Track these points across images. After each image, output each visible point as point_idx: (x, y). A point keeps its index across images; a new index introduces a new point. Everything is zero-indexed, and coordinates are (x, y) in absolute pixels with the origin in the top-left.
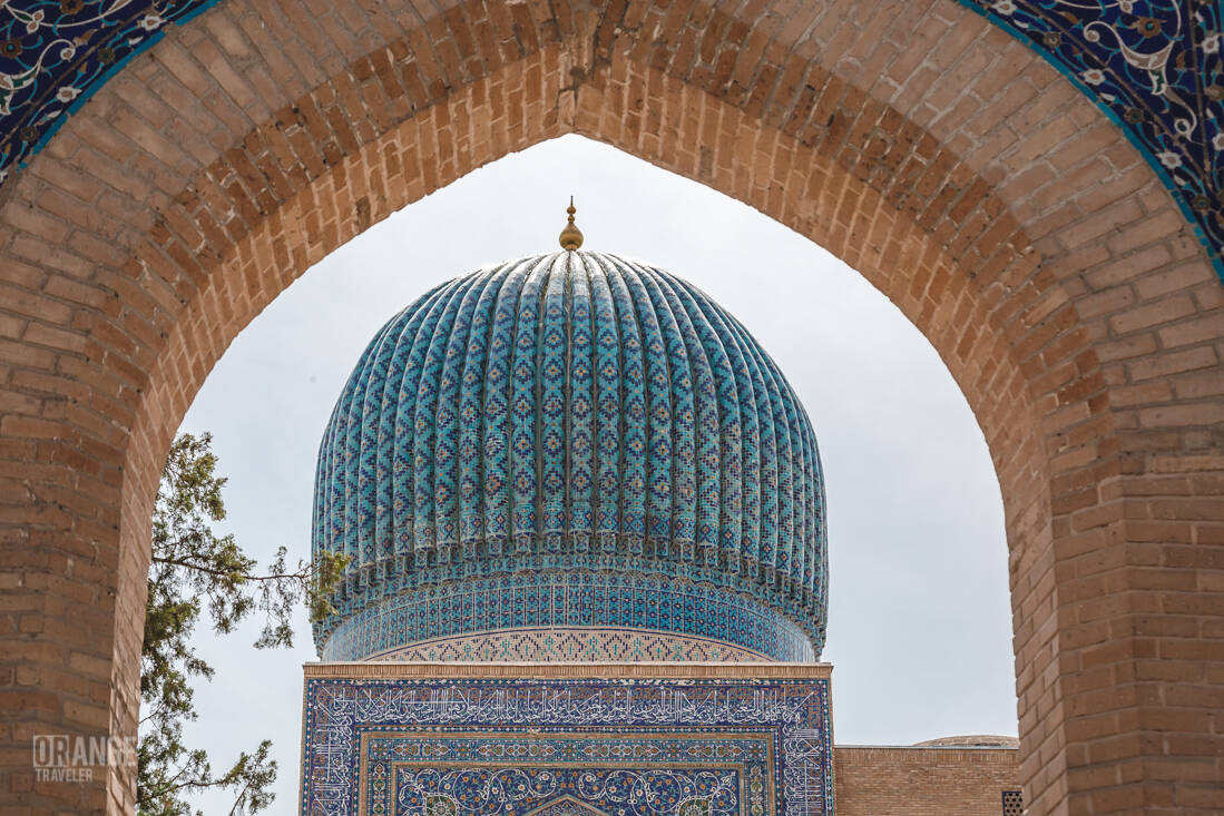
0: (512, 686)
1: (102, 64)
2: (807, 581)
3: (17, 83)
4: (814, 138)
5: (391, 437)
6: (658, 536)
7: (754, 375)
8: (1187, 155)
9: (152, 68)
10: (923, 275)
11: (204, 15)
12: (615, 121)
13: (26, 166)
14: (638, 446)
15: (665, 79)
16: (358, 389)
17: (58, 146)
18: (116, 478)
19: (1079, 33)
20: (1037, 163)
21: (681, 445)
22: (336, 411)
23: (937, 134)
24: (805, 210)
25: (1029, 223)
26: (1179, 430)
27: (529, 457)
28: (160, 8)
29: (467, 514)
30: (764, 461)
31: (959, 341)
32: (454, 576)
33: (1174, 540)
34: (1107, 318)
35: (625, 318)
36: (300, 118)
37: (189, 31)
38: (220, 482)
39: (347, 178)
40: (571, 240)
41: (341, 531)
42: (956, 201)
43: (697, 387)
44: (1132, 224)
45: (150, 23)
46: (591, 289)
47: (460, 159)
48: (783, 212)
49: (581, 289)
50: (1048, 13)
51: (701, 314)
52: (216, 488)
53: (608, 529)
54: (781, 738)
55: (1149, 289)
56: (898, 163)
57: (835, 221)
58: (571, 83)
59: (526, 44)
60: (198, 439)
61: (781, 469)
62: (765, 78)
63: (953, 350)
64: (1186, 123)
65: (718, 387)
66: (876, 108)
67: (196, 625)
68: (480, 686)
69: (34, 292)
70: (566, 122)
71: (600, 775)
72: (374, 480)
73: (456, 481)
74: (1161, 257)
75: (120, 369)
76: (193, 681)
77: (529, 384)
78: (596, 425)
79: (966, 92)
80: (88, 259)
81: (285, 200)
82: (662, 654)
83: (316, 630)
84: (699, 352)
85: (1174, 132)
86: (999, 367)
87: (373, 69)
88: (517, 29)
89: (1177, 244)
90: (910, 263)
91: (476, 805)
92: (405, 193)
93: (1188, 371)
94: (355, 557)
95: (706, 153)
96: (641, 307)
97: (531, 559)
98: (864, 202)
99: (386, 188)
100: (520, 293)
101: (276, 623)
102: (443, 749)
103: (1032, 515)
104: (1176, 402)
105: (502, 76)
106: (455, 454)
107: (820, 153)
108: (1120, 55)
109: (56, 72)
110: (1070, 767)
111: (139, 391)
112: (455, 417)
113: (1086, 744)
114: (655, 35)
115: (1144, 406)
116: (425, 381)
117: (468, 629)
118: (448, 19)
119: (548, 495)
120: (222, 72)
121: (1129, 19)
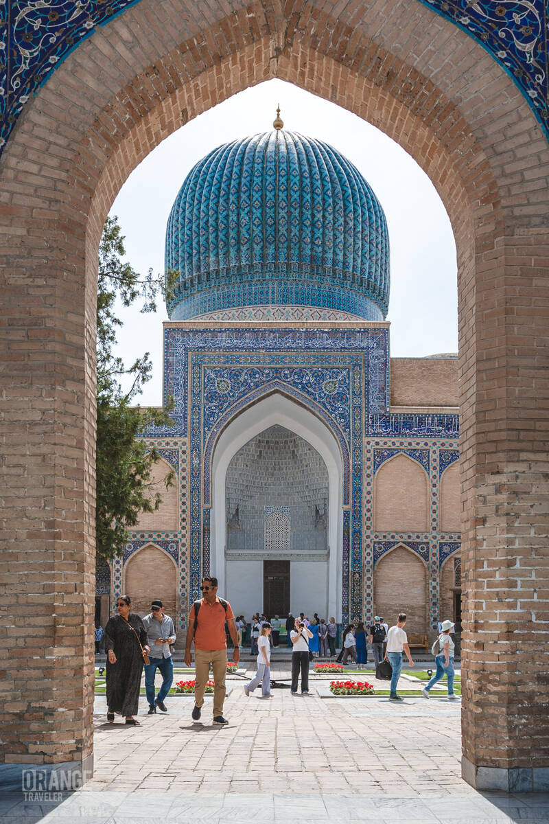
0: (253, 331)
1: (68, 45)
2: (381, 285)
3: (31, 54)
4: (381, 82)
5: (198, 218)
6: (316, 264)
7: (359, 189)
8: (540, 91)
9: (90, 47)
10: (426, 146)
11: (112, 22)
12: (294, 73)
13: (37, 93)
14: (308, 223)
15: (316, 53)
16: (184, 195)
17: (51, 84)
18: (82, 237)
19: (496, 33)
20: (476, 95)
21: (327, 222)
22: (174, 206)
23: (433, 81)
24: (376, 115)
25: (471, 123)
26: (529, 216)
27: (260, 228)
28: (93, 18)
29: (233, 253)
30: (363, 230)
31: (440, 176)
32: (227, 282)
33: (524, 265)
34: (502, 166)
35: (302, 163)
36: (157, 71)
37: (106, 29)
38: (122, 238)
39: (178, 100)
40: (278, 125)
41: (177, 262)
42: (441, 112)
43: (334, 195)
44: (515, 123)
45: (89, 25)
46: (287, 149)
47: (226, 91)
48: (367, 117)
49: (283, 148)
50: (484, 24)
51: (336, 161)
52: (121, 241)
53: (294, 261)
54: (368, 354)
55: (520, 153)
56: (416, 94)
57: (389, 121)
58: (275, 55)
59: (255, 36)
60: (112, 219)
61: (371, 233)
62: (360, 53)
63: (438, 180)
64: (540, 77)
65: (343, 195)
66: (408, 68)
67: (115, 303)
68: (239, 332)
69: (43, 153)
70: (273, 73)
71: (291, 370)
72: (192, 238)
73: (228, 239)
74: (526, 138)
75: (82, 187)
76: (115, 327)
77: (260, 193)
78: (289, 213)
79: (446, 61)
80: (66, 137)
81: (151, 110)
82: (318, 318)
83: (167, 307)
84: (335, 179)
85: (535, 81)
86: (456, 188)
87: (188, 48)
88: (251, 28)
89: (533, 133)
90: (420, 141)
91: (238, 384)
92: (203, 107)
93: (535, 190)
94: (184, 274)
95: (334, 88)
96: (310, 157)
97: (261, 274)
98: (401, 112)
99: (195, 104)
100: (255, 150)
101: (149, 302)
102: (224, 359)
103: (467, 254)
104: (529, 204)
105: (245, 52)
106: (227, 226)
107: (383, 89)
108: (514, 44)
109: (48, 49)
110: (478, 361)
111: (91, 198)
112: (227, 209)
113: (485, 351)
114: (312, 33)
115: (515, 206)
116: (213, 192)
117: (234, 306)
118: (220, 24)
119: (268, 246)
120: (121, 48)
121: (518, 27)
